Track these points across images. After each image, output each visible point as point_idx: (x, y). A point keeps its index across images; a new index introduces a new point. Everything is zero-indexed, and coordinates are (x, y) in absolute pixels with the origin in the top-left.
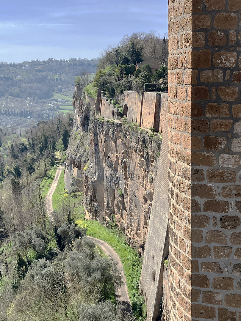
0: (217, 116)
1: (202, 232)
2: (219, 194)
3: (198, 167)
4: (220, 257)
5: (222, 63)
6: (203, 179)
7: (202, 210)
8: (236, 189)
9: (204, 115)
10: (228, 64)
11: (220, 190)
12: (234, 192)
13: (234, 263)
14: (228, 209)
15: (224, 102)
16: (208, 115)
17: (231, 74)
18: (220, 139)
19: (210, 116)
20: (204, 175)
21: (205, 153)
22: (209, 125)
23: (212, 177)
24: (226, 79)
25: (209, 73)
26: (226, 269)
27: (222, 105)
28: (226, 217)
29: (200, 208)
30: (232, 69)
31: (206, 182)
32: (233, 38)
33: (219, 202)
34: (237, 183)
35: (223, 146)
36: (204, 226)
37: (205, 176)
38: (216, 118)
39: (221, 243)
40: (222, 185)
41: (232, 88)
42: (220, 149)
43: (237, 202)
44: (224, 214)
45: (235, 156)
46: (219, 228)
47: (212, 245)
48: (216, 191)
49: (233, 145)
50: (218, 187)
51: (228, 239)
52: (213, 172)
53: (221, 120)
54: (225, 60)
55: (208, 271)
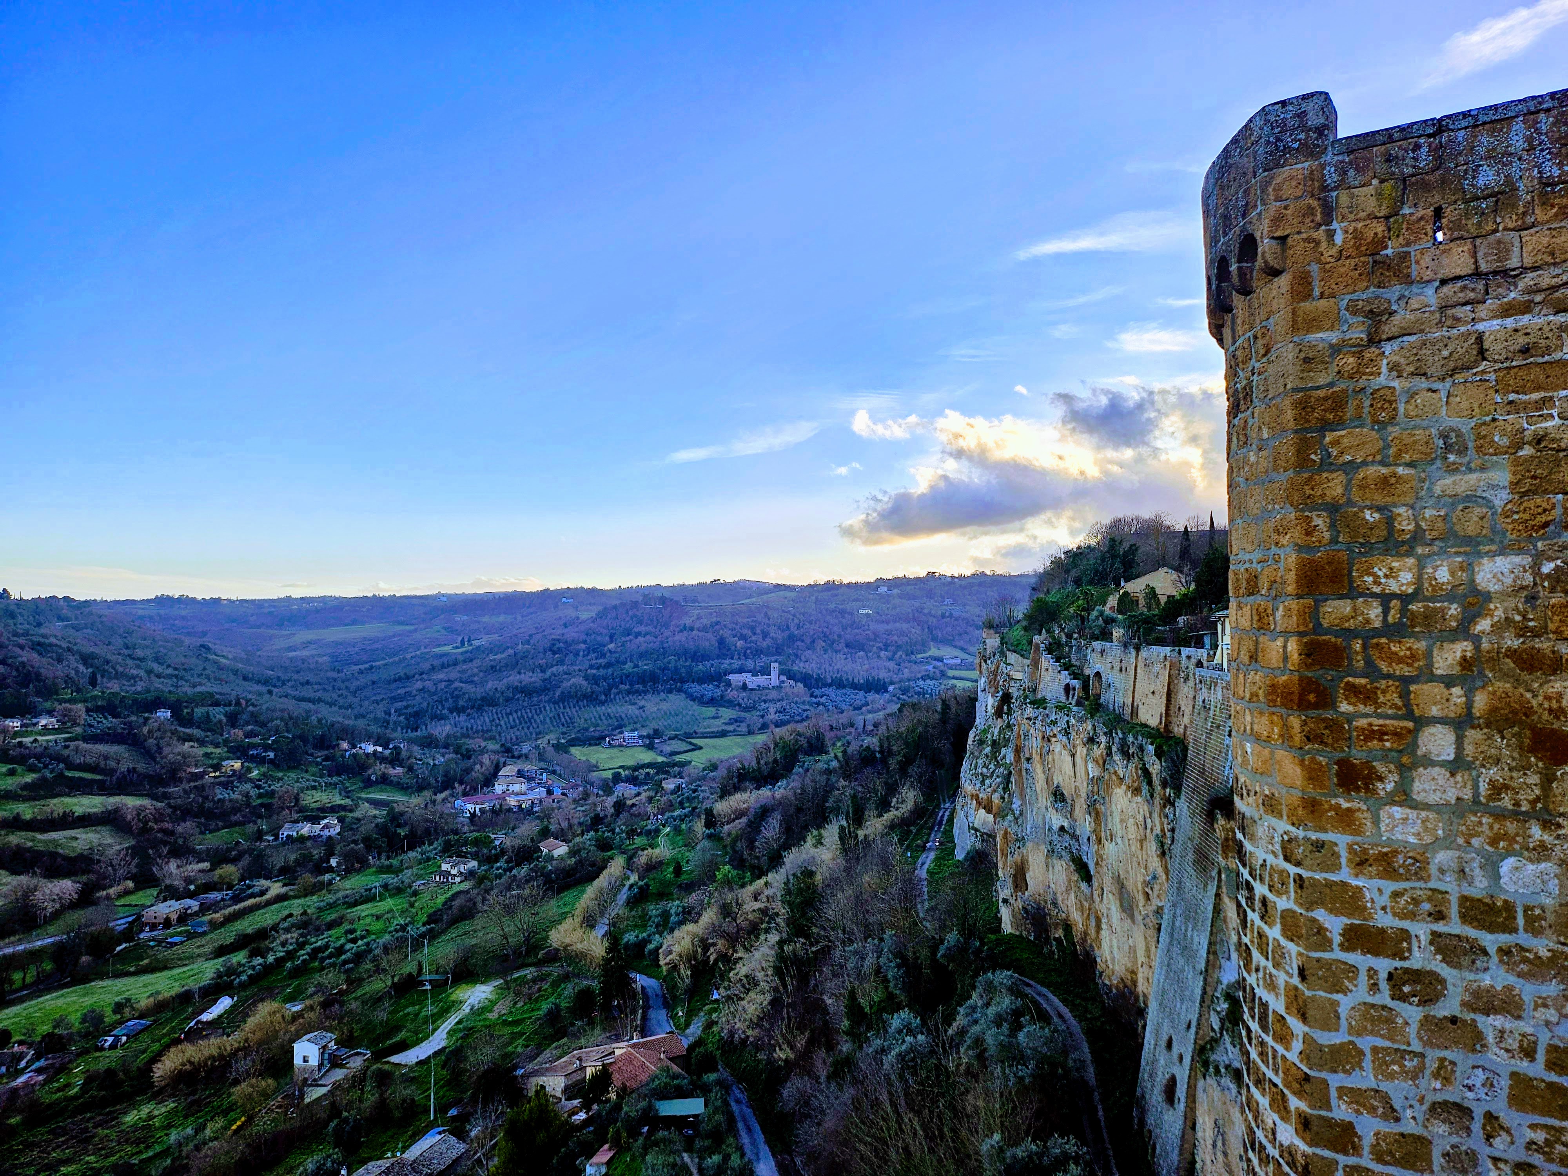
0: (1369, 710)
1: (1338, 1004)
2: (1384, 908)
3: (1323, 836)
4: (1392, 1076)
5: (1376, 583)
6: (1336, 867)
7: (1335, 946)
8: (1429, 899)
9: (1334, 706)
10: (1393, 586)
11: (1384, 900)
12: (1427, 906)
13: (1430, 1098)
14: (1410, 950)
15: (1388, 676)
16: (1345, 707)
17: (1404, 611)
18: (1380, 767)
19: (1351, 709)
20: (1339, 857)
21: (1341, 801)
22: (1349, 731)
23: (1361, 863)
24: (1390, 619)
25: (1345, 607)
26: (1409, 1113)
27: (1383, 684)
28: (1406, 971)
29: (1330, 941)
30: (1405, 599)
31: (1345, 875)
32: (1405, 524)
33: (1382, 931)
34: (1432, 884)
35: (1390, 787)
36: (1344, 991)
37: (1343, 861)
38: (1366, 716)
39: (1391, 1039)
40: (1390, 886)
41: (1409, 642)
42: (1382, 793)
43: (1434, 933)
44: (1398, 964)
45: (1424, 814)
46: (1384, 997)
47: (1366, 1043)
48: (1373, 901)
49: (1417, 786)
50: (1380, 891)
51: (1412, 1031)
52: (1365, 851)
53: (1381, 722)
54: (1386, 576)
55: (1357, 1112)
